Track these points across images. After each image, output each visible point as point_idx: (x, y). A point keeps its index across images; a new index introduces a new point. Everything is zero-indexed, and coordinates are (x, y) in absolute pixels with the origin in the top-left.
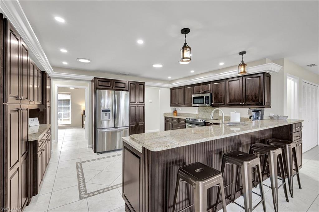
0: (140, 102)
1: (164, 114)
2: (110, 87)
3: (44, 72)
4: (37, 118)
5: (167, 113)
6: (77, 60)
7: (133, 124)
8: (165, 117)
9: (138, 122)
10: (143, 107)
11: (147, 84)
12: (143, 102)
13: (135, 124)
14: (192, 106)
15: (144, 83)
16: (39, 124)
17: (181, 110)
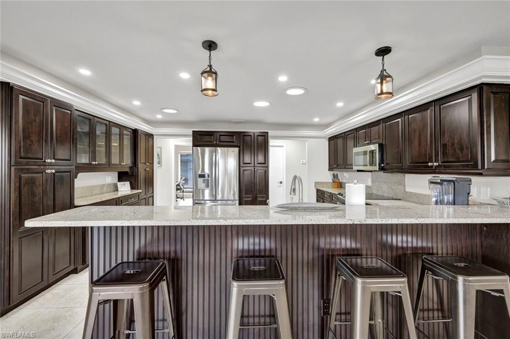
0: (259, 163)
1: (316, 183)
2: (213, 142)
3: (136, 129)
4: (129, 182)
5: (322, 183)
6: (162, 110)
7: (249, 197)
8: (317, 189)
9: (256, 194)
10: (265, 172)
11: (270, 133)
12: (264, 163)
13: (251, 197)
14: (354, 171)
15: (267, 133)
16: (130, 189)
17: (347, 176)
